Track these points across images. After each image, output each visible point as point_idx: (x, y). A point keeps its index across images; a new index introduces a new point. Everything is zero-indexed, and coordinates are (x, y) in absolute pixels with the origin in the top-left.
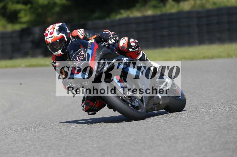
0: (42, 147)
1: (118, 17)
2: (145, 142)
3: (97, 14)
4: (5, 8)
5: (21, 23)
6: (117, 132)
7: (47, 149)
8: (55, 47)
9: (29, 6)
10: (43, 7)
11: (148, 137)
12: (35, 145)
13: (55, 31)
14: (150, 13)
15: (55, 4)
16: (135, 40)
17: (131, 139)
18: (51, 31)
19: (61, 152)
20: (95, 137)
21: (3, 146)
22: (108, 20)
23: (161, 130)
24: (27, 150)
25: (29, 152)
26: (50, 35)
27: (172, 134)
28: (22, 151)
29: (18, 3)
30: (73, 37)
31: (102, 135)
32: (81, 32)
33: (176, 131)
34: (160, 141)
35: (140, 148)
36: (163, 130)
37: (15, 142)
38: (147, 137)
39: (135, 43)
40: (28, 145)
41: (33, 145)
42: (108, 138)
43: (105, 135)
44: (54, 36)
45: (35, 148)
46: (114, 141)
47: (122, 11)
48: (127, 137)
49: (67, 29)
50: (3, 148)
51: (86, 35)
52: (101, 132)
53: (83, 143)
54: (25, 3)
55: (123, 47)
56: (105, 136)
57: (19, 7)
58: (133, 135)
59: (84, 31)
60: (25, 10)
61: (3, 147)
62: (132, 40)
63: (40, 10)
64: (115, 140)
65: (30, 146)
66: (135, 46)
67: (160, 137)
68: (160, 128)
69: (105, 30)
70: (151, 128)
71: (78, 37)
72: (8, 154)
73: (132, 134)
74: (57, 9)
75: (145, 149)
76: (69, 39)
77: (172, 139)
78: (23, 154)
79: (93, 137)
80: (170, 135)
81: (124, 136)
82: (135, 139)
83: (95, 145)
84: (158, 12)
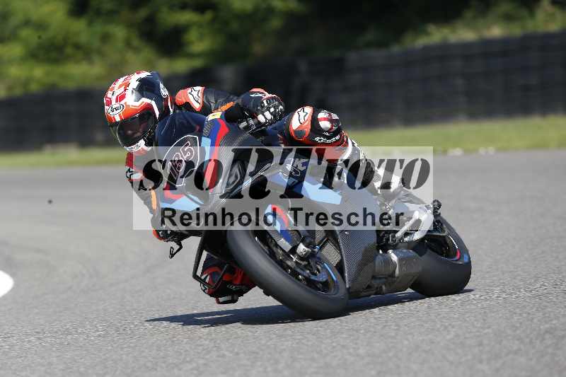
0: (237, 354)
1: (421, 42)
2: (480, 344)
3: (370, 36)
4: (151, 20)
5: (191, 56)
6: (414, 320)
7: (248, 359)
8: (130, 132)
9: (208, 15)
10: (244, 17)
11: (490, 331)
12: (219, 348)
13: (129, 93)
14: (496, 31)
15: (270, 11)
16: (330, 115)
17: (448, 337)
18: (118, 92)
19: (280, 366)
20: (362, 332)
21: (143, 352)
22: (396, 49)
23: (520, 315)
24: (201, 362)
25: (205, 364)
26: (117, 101)
27: (547, 326)
28: (187, 362)
29: (184, 7)
30: (178, 107)
31: (379, 327)
32: (195, 94)
33: (557, 318)
34: (517, 342)
35: (469, 357)
36: (525, 315)
37: (173, 341)
38: (486, 331)
39: (331, 121)
40: (204, 350)
41: (215, 349)
42: (393, 334)
43: (385, 326)
44: (126, 103)
45: (218, 356)
46: (407, 339)
47: (431, 28)
48: (438, 330)
49: (162, 86)
50: (145, 357)
51: (208, 101)
52: (375, 318)
53: (334, 344)
54: (200, 9)
55: (299, 132)
56: (387, 327)
57: (186, 17)
58: (453, 327)
59: (205, 92)
60: (200, 26)
61: (144, 354)
62: (322, 115)
63: (235, 26)
64: (410, 337)
65: (209, 352)
66: (331, 128)
67: (518, 332)
68: (518, 311)
69: (254, 90)
70: (498, 311)
71: (188, 106)
72: (156, 369)
73: (450, 325)
74: (276, 23)
75: (481, 362)
76: (165, 112)
77: (547, 336)
78: (192, 369)
79: (357, 331)
80: (542, 327)
81: (433, 329)
82: (457, 336)
83: (361, 351)
84: (516, 30)
